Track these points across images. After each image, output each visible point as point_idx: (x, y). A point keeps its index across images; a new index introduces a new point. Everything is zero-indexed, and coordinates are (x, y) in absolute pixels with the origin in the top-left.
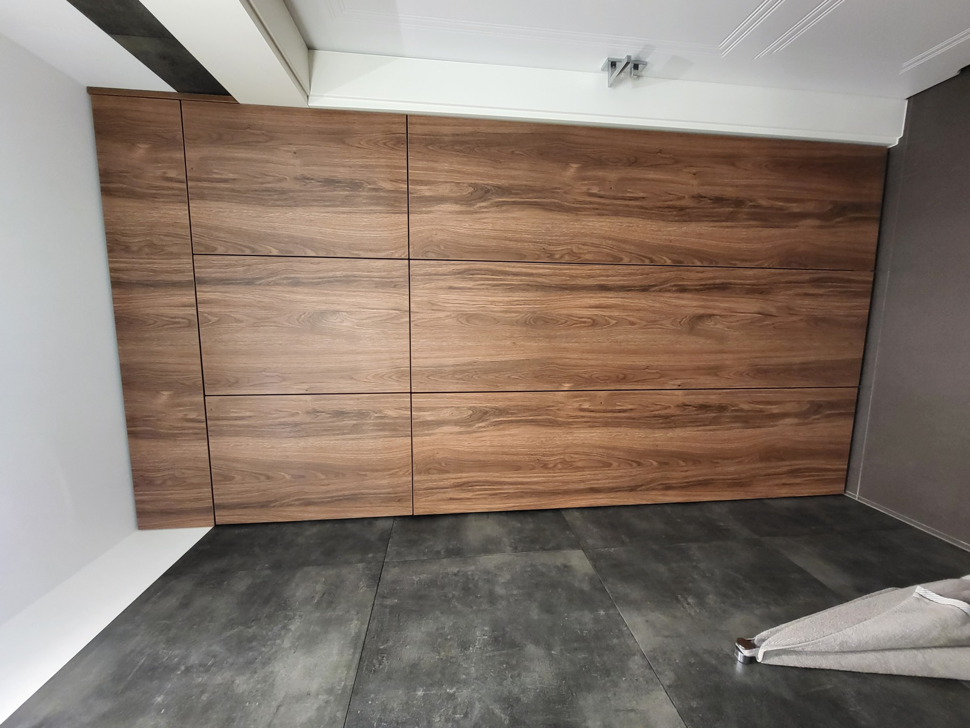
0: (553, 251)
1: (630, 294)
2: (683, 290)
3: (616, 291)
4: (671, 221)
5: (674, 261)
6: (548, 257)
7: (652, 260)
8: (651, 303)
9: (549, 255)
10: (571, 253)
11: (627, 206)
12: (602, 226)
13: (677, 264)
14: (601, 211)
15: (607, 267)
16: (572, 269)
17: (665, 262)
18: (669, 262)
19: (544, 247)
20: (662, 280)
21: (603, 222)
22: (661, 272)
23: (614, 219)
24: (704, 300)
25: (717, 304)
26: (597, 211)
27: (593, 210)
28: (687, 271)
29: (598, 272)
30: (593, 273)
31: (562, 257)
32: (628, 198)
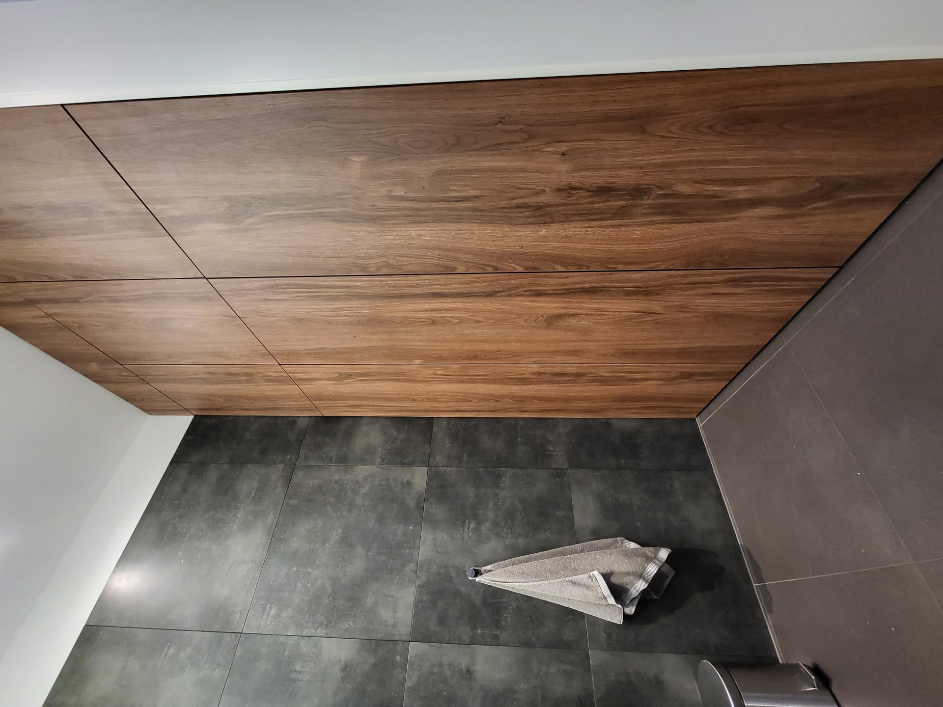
0: (365, 264)
1: (472, 299)
2: (540, 294)
3: (455, 297)
4: (522, 224)
5: (525, 267)
6: (361, 271)
7: (496, 268)
8: (498, 306)
9: (361, 269)
10: (388, 266)
11: (454, 209)
12: (420, 235)
13: (531, 271)
14: (415, 217)
15: (439, 276)
16: (395, 280)
17: (515, 269)
18: (519, 269)
19: (352, 261)
20: (512, 286)
21: (422, 230)
22: (510, 279)
23: (437, 227)
24: (565, 302)
25: (583, 305)
26: (411, 219)
27: (403, 218)
28: (546, 277)
29: (427, 281)
30: (421, 283)
31: (379, 269)
32: (454, 199)
